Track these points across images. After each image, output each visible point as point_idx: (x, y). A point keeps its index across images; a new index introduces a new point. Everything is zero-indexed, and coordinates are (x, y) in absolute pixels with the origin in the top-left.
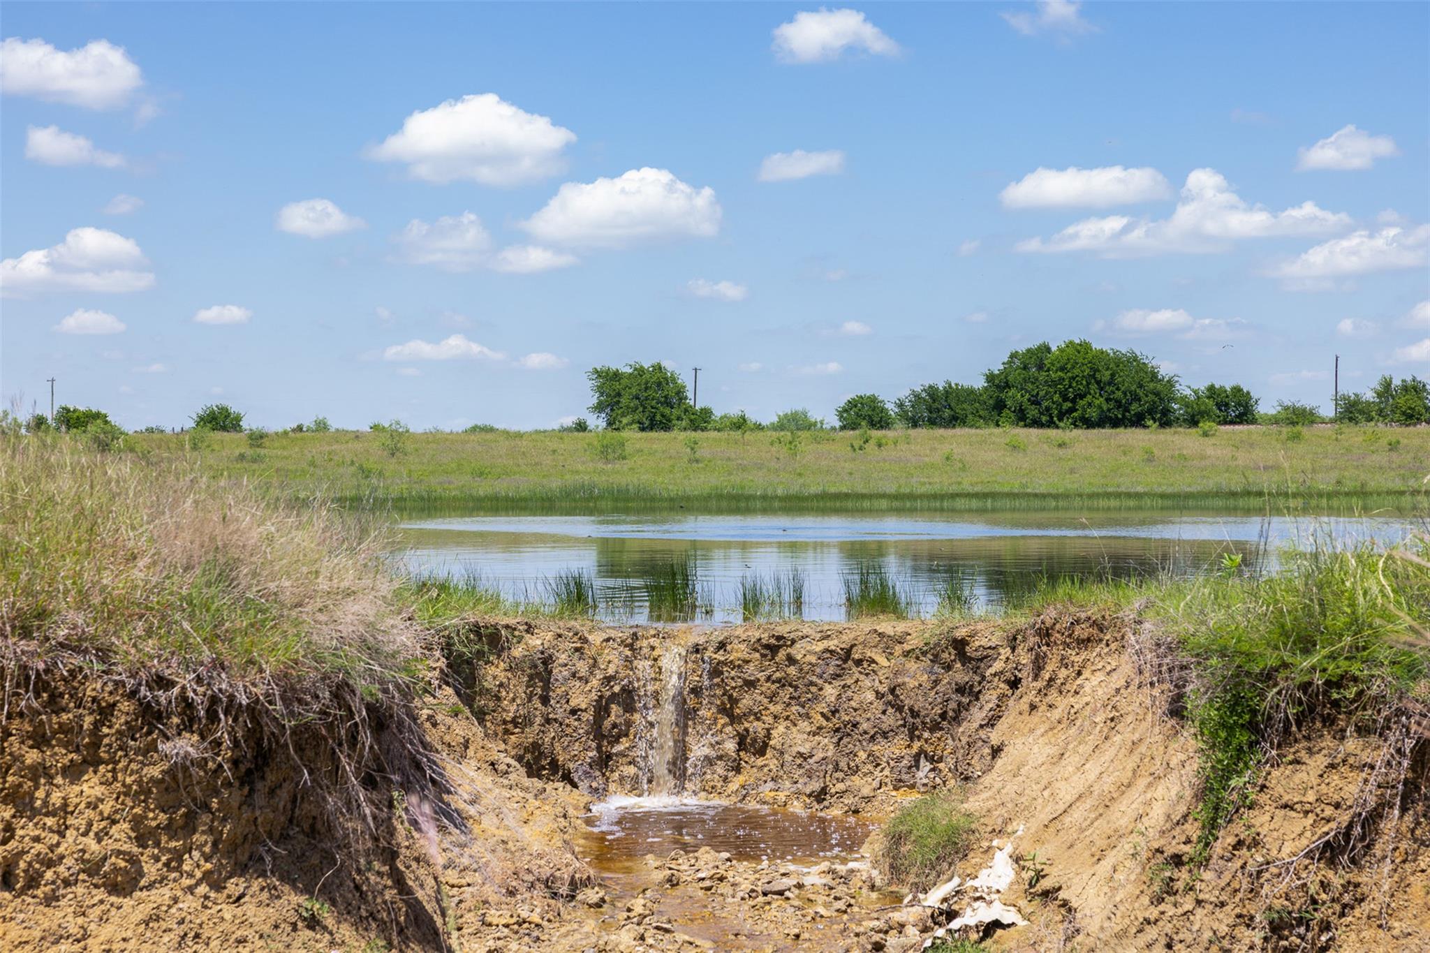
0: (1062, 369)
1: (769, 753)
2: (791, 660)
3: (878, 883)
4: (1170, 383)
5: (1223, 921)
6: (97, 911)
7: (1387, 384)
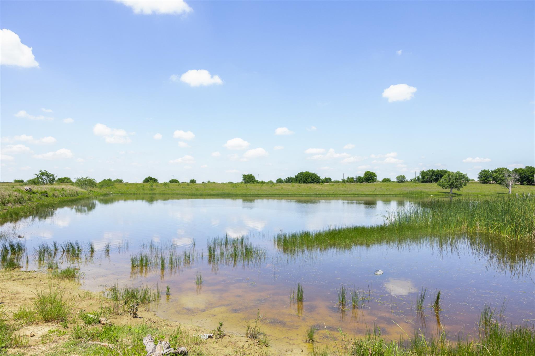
0: (305, 175)
4: (320, 177)
7: (348, 177)
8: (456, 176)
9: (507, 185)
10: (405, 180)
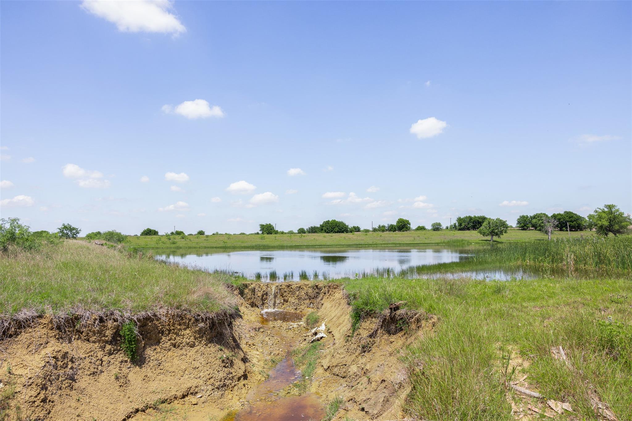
0: (331, 224)
1: (288, 302)
2: (291, 288)
3: (305, 326)
4: (348, 226)
5: (355, 346)
6: (188, 350)
8: (497, 223)
9: (546, 231)
10: (441, 228)
